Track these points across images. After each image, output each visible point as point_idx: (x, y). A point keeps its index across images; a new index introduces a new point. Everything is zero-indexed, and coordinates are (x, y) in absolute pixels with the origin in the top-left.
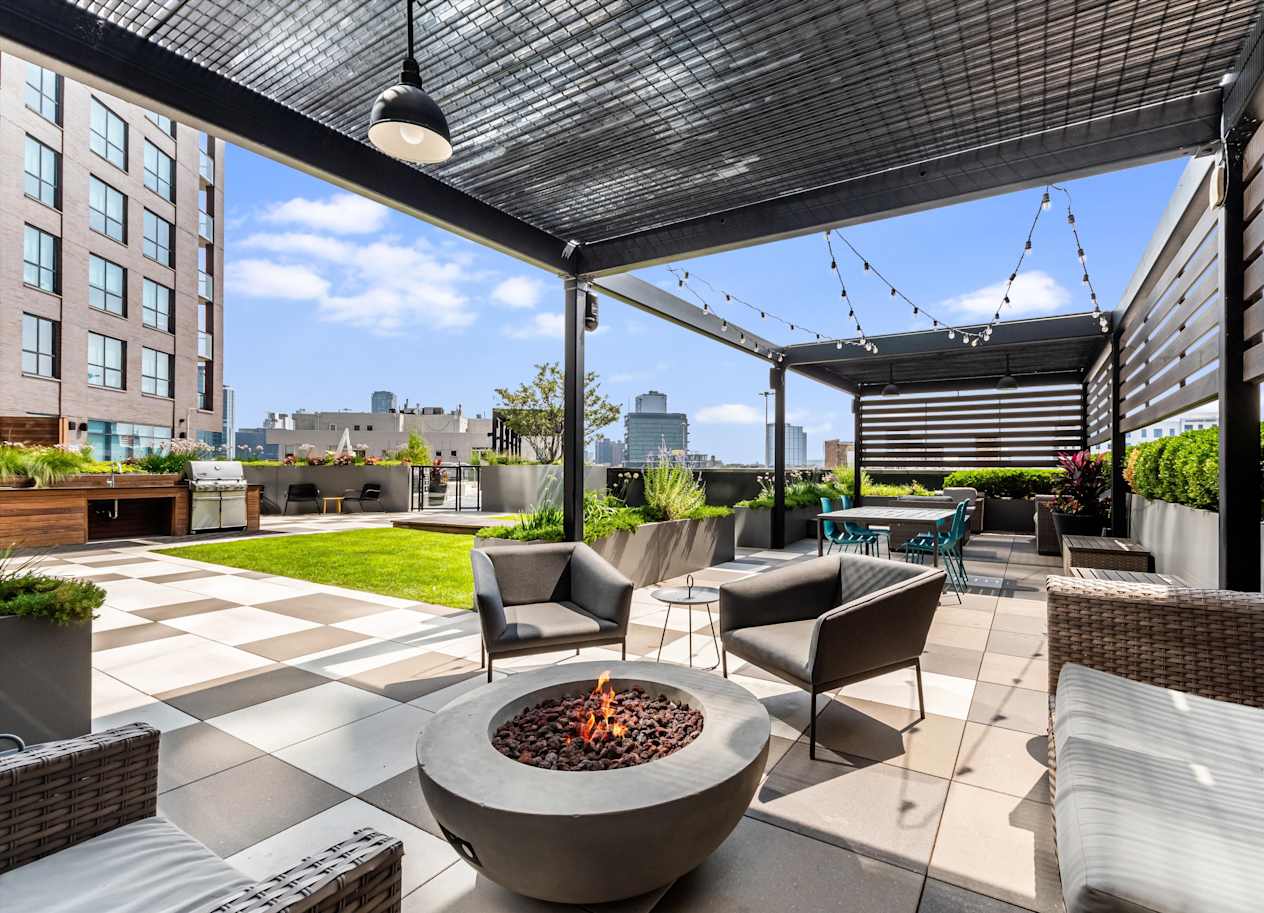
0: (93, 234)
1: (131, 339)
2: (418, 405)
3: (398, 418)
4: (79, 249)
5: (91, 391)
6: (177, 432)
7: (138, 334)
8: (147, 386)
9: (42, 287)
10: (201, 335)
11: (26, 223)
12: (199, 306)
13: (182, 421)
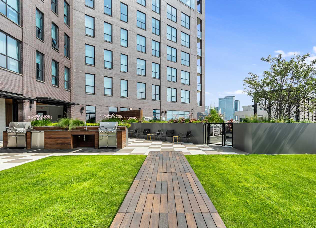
0: (168, 61)
1: (178, 88)
4: (164, 66)
5: (168, 103)
6: (191, 112)
7: (180, 86)
8: (183, 100)
9: (156, 78)
10: (198, 84)
11: (152, 62)
12: (198, 77)
13: (192, 110)
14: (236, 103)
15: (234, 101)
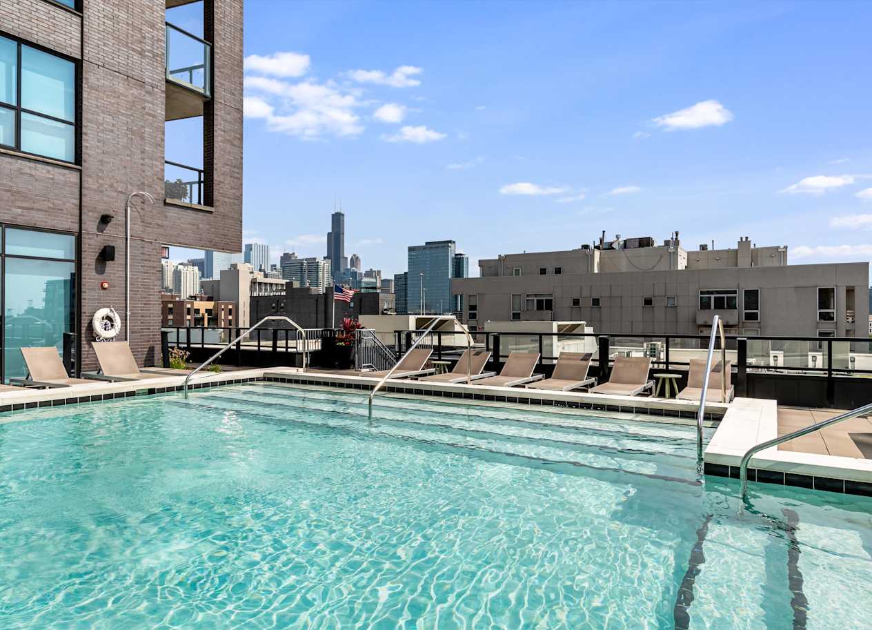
2: (617, 237)
3: (592, 256)
13: (105, 220)
14: (459, 262)
15: (451, 255)
